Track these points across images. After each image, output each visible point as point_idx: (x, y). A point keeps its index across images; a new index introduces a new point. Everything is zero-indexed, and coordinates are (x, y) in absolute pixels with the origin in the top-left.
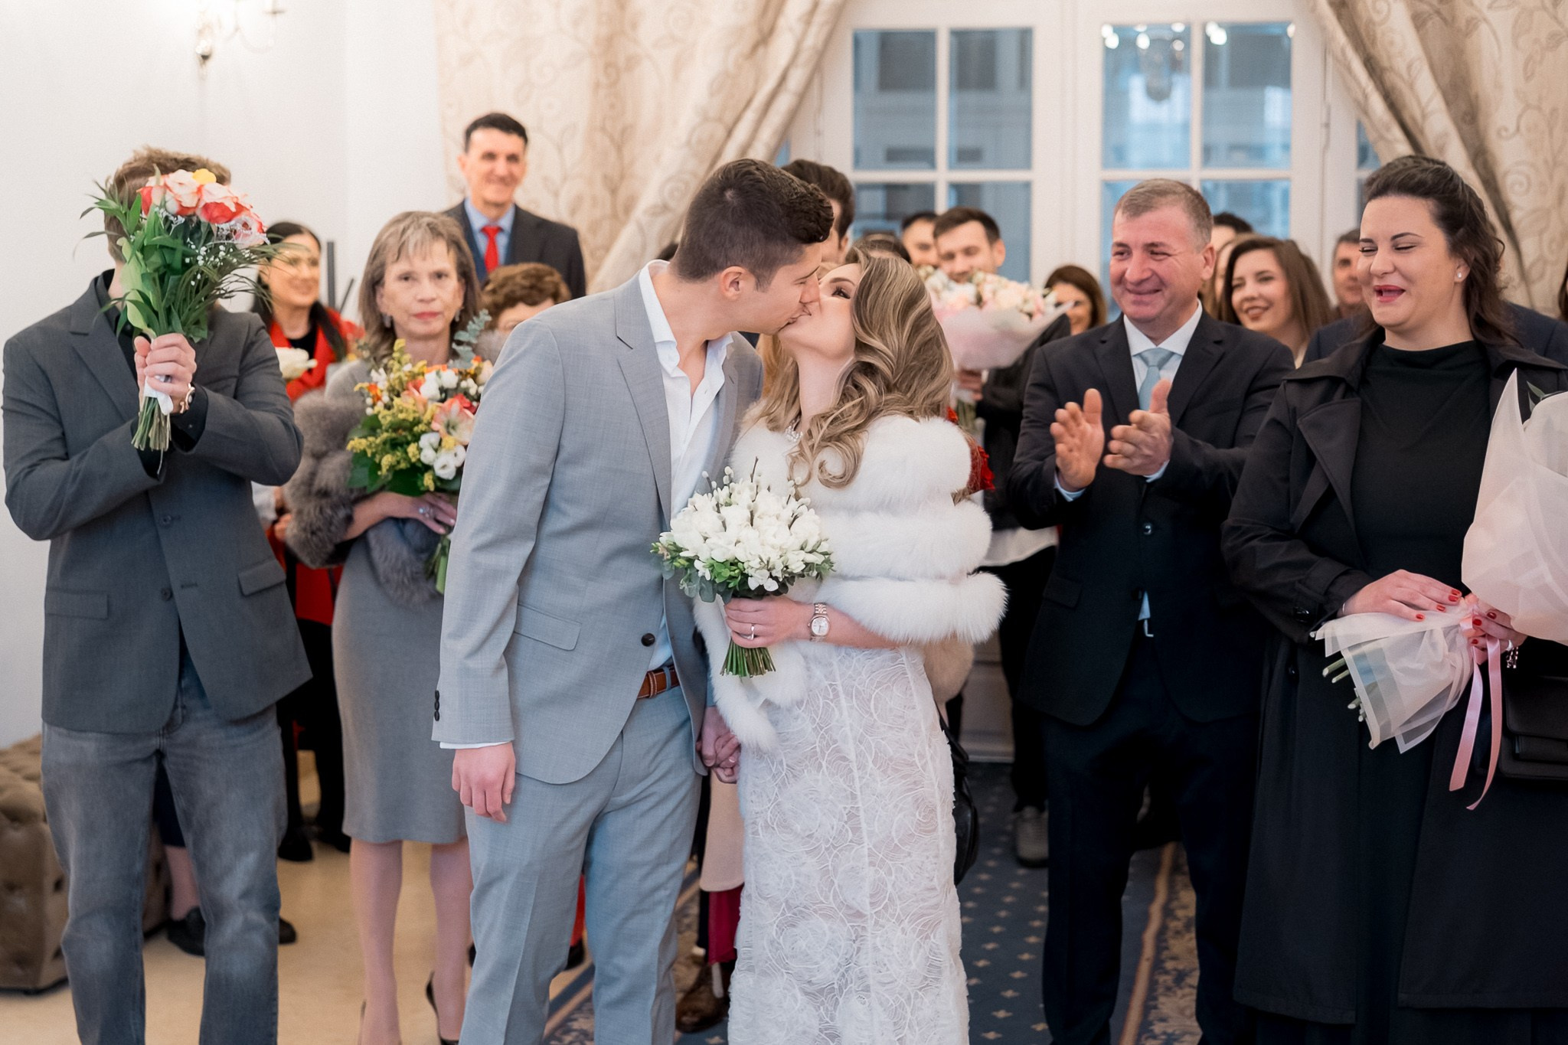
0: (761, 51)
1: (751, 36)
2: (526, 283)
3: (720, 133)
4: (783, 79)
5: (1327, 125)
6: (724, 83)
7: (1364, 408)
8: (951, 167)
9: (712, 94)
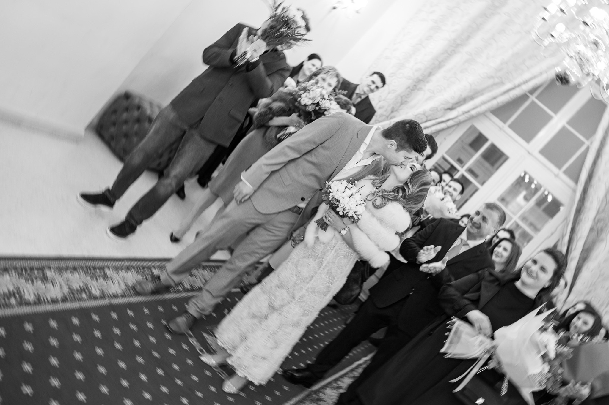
0: (449, 111)
1: (449, 106)
2: (344, 103)
3: (424, 120)
4: (448, 120)
5: (552, 234)
6: (435, 110)
7: (498, 293)
8: (466, 171)
9: (430, 110)
